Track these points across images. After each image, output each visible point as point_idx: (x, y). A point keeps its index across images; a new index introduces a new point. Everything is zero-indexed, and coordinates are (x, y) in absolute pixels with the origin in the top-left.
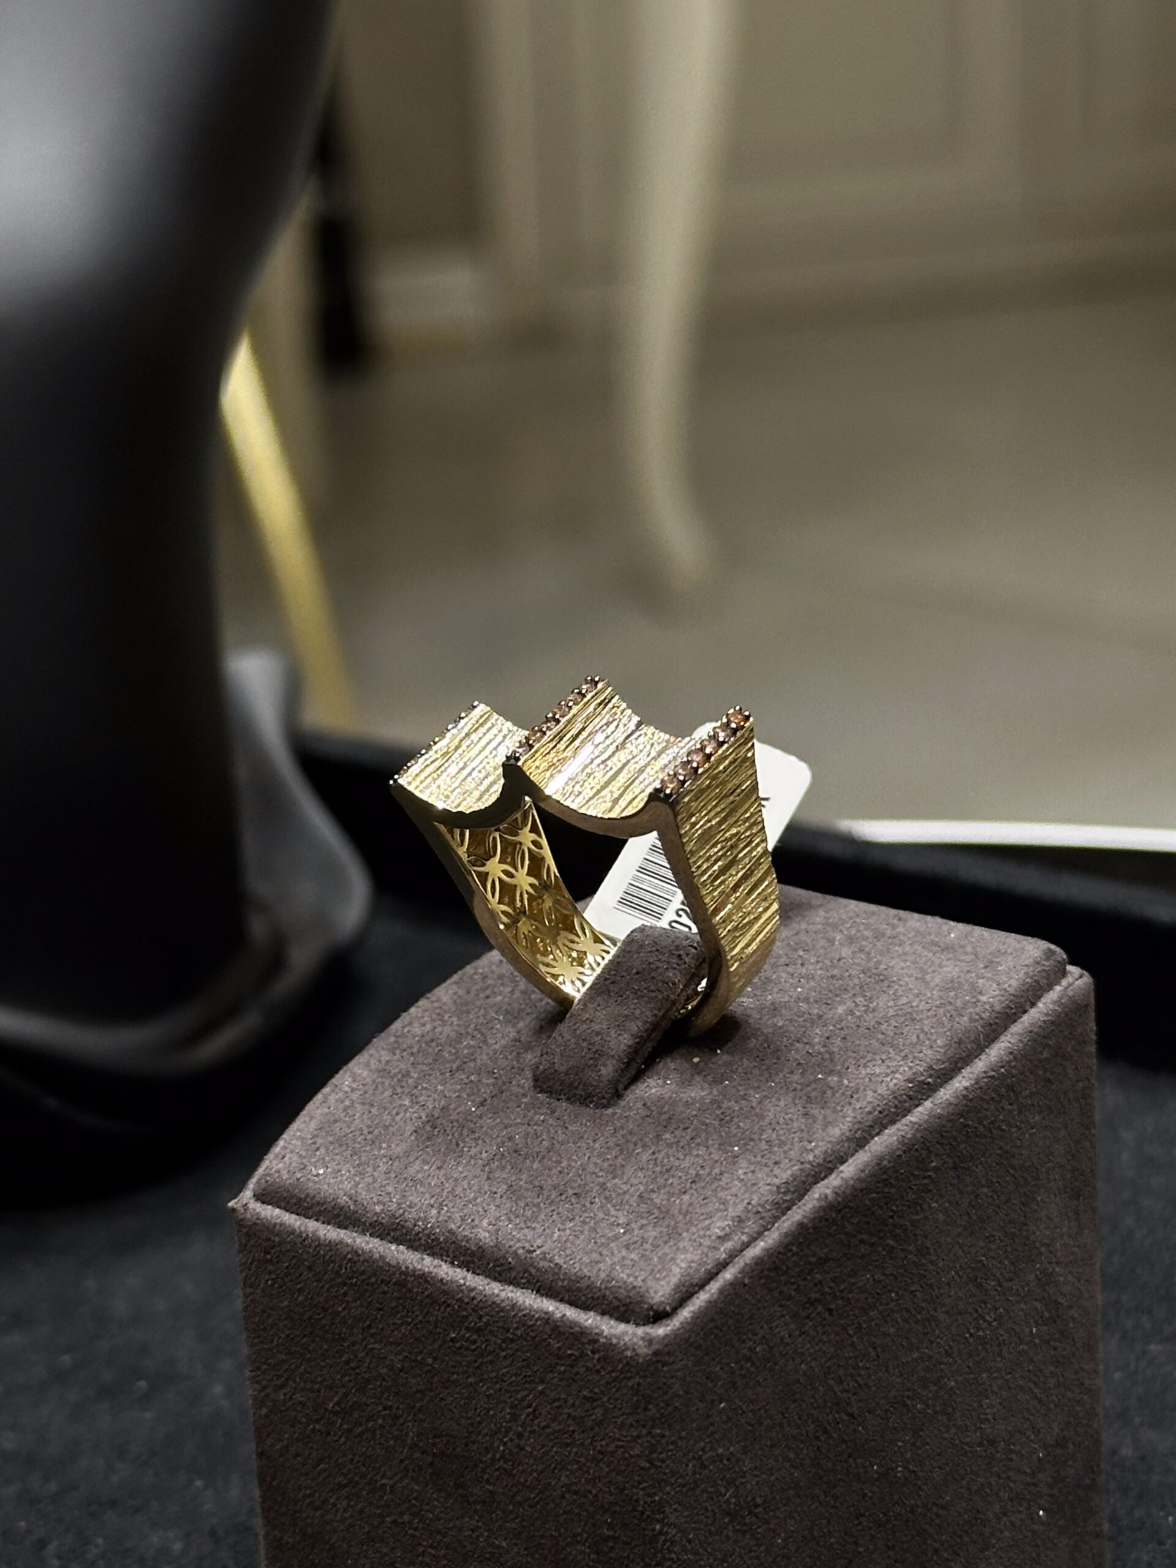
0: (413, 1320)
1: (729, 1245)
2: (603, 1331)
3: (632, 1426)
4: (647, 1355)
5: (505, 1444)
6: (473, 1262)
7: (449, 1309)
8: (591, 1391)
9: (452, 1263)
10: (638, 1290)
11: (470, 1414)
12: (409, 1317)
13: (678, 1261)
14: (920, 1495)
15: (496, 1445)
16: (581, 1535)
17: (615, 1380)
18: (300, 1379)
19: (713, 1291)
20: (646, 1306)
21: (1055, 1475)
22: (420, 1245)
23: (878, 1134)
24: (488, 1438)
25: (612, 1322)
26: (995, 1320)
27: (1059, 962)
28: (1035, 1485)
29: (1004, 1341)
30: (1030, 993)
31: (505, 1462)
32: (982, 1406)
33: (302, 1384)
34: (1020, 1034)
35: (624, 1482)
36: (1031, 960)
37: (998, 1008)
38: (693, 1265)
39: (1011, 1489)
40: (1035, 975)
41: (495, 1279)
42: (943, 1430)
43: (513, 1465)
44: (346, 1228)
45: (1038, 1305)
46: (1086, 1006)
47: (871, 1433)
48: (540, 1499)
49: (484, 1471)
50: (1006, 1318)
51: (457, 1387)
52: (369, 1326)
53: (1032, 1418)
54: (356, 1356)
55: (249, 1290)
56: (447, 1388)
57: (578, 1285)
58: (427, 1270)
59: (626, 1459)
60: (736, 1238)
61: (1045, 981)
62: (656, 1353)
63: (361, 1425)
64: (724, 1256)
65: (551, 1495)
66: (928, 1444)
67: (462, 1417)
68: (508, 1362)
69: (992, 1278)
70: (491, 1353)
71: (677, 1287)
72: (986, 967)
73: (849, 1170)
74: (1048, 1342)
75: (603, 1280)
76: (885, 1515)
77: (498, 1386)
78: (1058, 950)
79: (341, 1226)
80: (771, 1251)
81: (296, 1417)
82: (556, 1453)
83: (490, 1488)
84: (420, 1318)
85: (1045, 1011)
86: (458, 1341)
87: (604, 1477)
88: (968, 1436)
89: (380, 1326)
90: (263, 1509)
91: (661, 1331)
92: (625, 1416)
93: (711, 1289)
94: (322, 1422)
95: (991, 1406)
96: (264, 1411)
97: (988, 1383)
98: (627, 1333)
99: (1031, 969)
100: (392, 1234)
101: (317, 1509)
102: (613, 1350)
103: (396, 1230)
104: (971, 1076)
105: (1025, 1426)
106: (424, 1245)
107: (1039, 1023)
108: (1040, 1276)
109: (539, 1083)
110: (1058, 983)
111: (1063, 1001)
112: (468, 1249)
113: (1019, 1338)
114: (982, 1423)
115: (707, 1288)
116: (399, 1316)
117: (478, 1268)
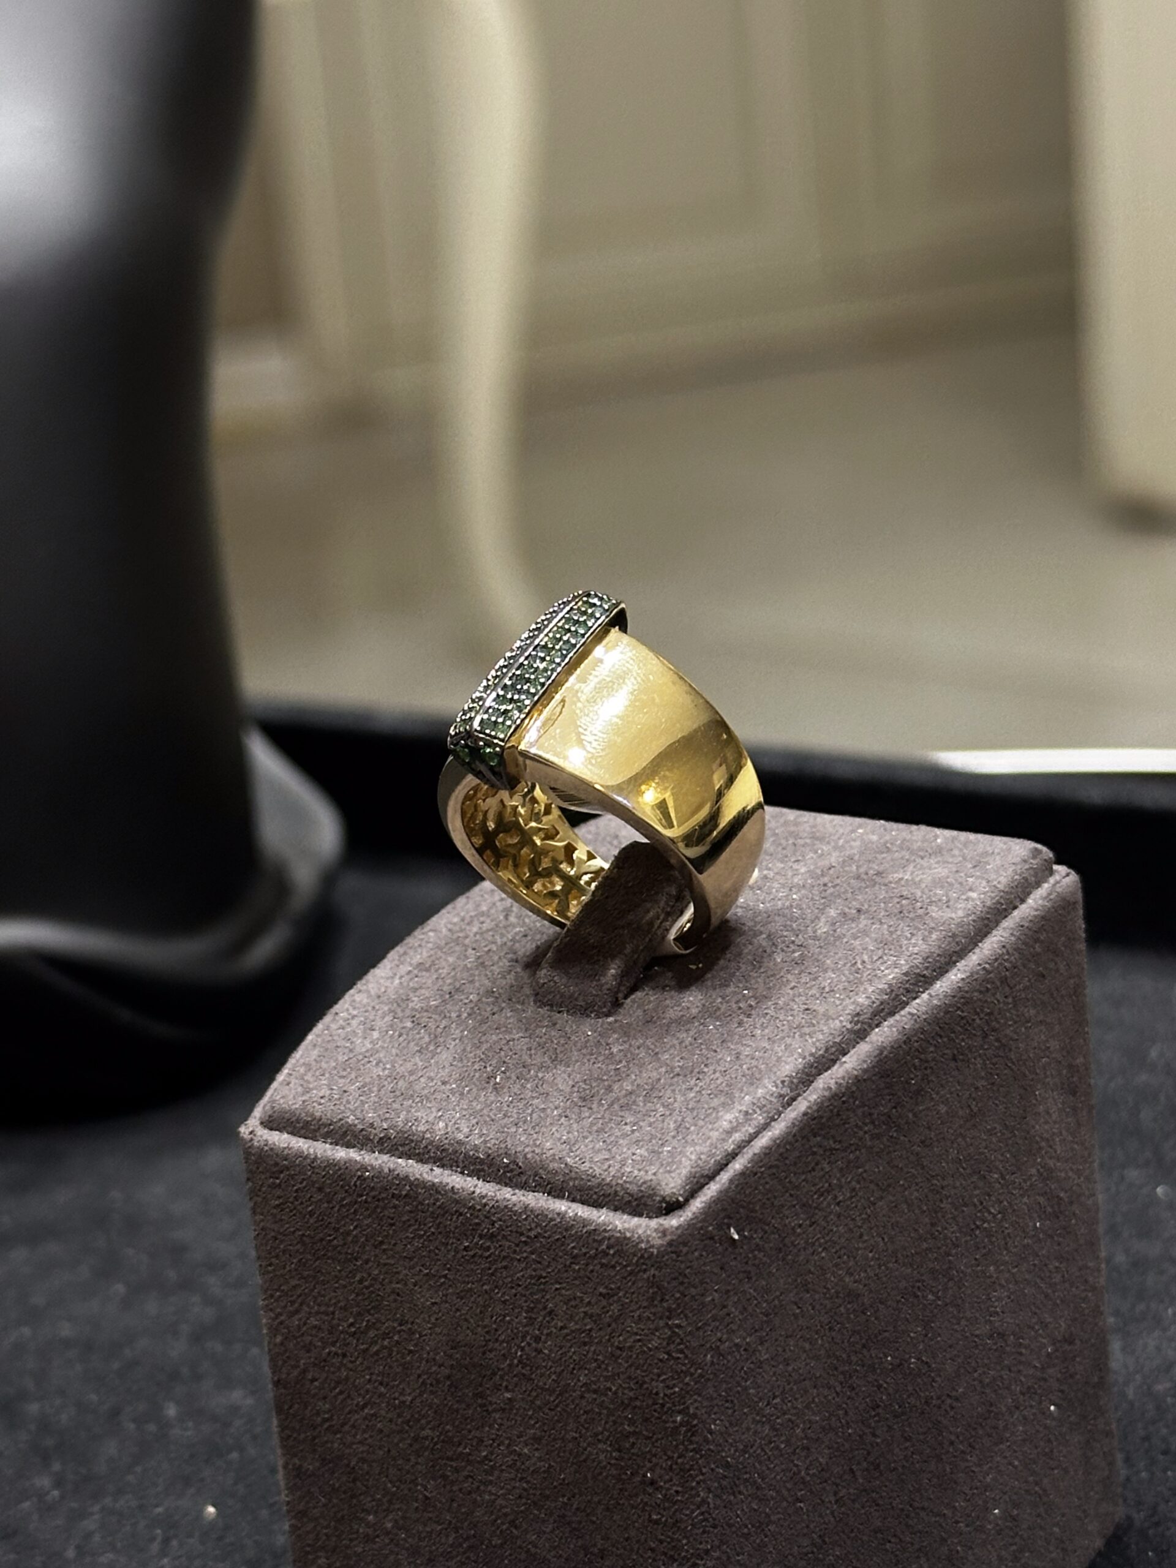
0: (426, 1232)
1: (737, 1137)
2: (616, 1227)
3: (649, 1318)
4: (662, 1245)
5: (523, 1349)
6: (483, 1170)
7: (461, 1218)
8: (606, 1287)
9: (462, 1173)
10: (649, 1184)
11: (487, 1322)
12: (422, 1230)
13: (688, 1154)
14: (933, 1386)
15: (513, 1350)
16: (602, 1433)
17: (631, 1273)
18: (314, 1302)
19: (723, 1181)
20: (658, 1198)
21: (1064, 1371)
22: (430, 1157)
23: (877, 1026)
24: (505, 1345)
25: (625, 1217)
26: (1000, 1213)
27: (1045, 860)
28: (1045, 1380)
29: (1009, 1234)
30: (1020, 890)
31: (523, 1368)
32: (990, 1299)
33: (316, 1308)
34: (1012, 928)
35: (643, 1376)
36: (1018, 860)
37: (989, 903)
38: (702, 1157)
39: (1021, 1381)
40: (1023, 873)
41: (506, 1185)
42: (955, 1322)
43: (531, 1370)
44: (353, 1147)
45: (1041, 1200)
46: (1075, 903)
47: (883, 1324)
48: (560, 1402)
49: (502, 1377)
50: (1010, 1211)
51: (472, 1296)
52: (382, 1243)
53: (1037, 1311)
54: (370, 1275)
55: (259, 1217)
56: (462, 1298)
57: (589, 1184)
58: (437, 1180)
59: (644, 1352)
60: (744, 1129)
61: (1033, 879)
62: (670, 1244)
63: (376, 1342)
64: (732, 1147)
65: (571, 1396)
66: (939, 1335)
67: (478, 1326)
68: (523, 1265)
69: (994, 1170)
70: (505, 1258)
71: (688, 1178)
72: (975, 867)
73: (852, 1062)
74: (1051, 1237)
75: (613, 1176)
76: (900, 1407)
77: (514, 1291)
78: (1044, 849)
79: (348, 1145)
80: (778, 1142)
81: (311, 1343)
82: (574, 1353)
83: (508, 1395)
84: (432, 1230)
85: (1035, 906)
86: (471, 1250)
87: (623, 1373)
88: (978, 1329)
89: (393, 1242)
90: (282, 1439)
91: (673, 1221)
92: (641, 1310)
93: (721, 1179)
94: (338, 1345)
95: (999, 1299)
96: (279, 1339)
97: (995, 1276)
98: (640, 1225)
99: (1019, 867)
100: (401, 1149)
101: (336, 1434)
102: (627, 1245)
103: (403, 1145)
104: (967, 968)
105: (1034, 1320)
106: (434, 1157)
107: (1030, 918)
108: (1042, 1170)
109: (539, 997)
110: (1046, 881)
111: (1052, 897)
112: (478, 1158)
113: (1024, 1231)
114: (991, 1316)
115: (718, 1178)
116: (411, 1230)
117: (489, 1175)
